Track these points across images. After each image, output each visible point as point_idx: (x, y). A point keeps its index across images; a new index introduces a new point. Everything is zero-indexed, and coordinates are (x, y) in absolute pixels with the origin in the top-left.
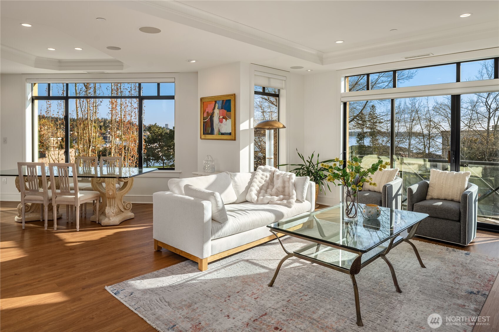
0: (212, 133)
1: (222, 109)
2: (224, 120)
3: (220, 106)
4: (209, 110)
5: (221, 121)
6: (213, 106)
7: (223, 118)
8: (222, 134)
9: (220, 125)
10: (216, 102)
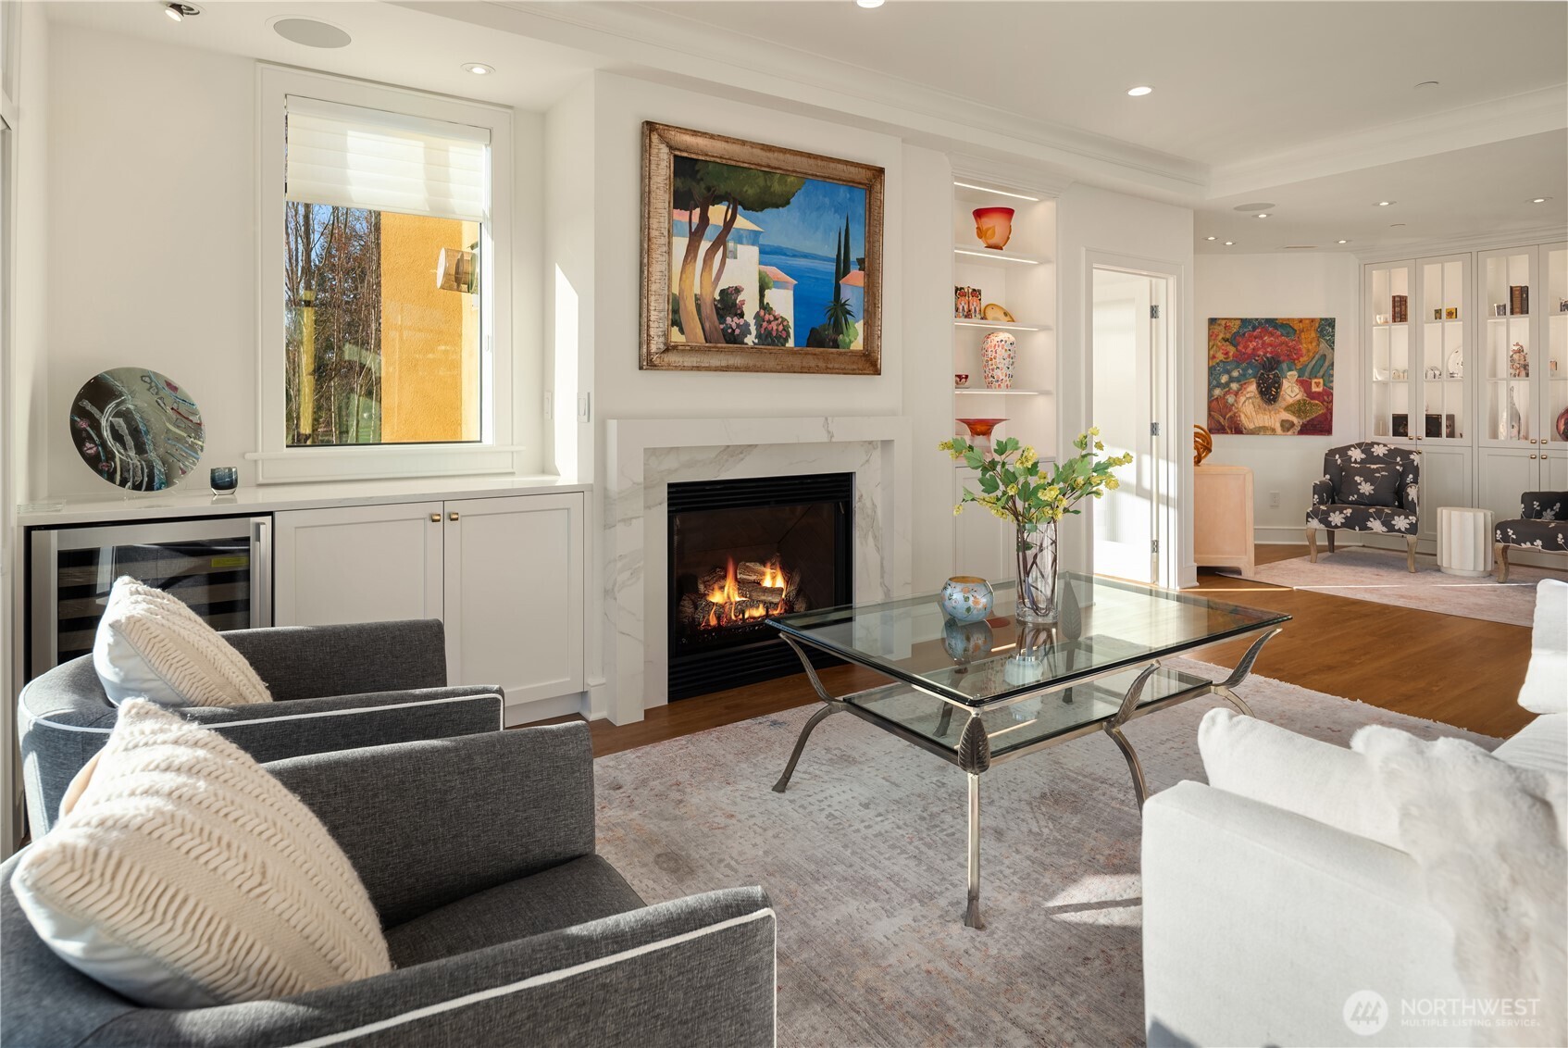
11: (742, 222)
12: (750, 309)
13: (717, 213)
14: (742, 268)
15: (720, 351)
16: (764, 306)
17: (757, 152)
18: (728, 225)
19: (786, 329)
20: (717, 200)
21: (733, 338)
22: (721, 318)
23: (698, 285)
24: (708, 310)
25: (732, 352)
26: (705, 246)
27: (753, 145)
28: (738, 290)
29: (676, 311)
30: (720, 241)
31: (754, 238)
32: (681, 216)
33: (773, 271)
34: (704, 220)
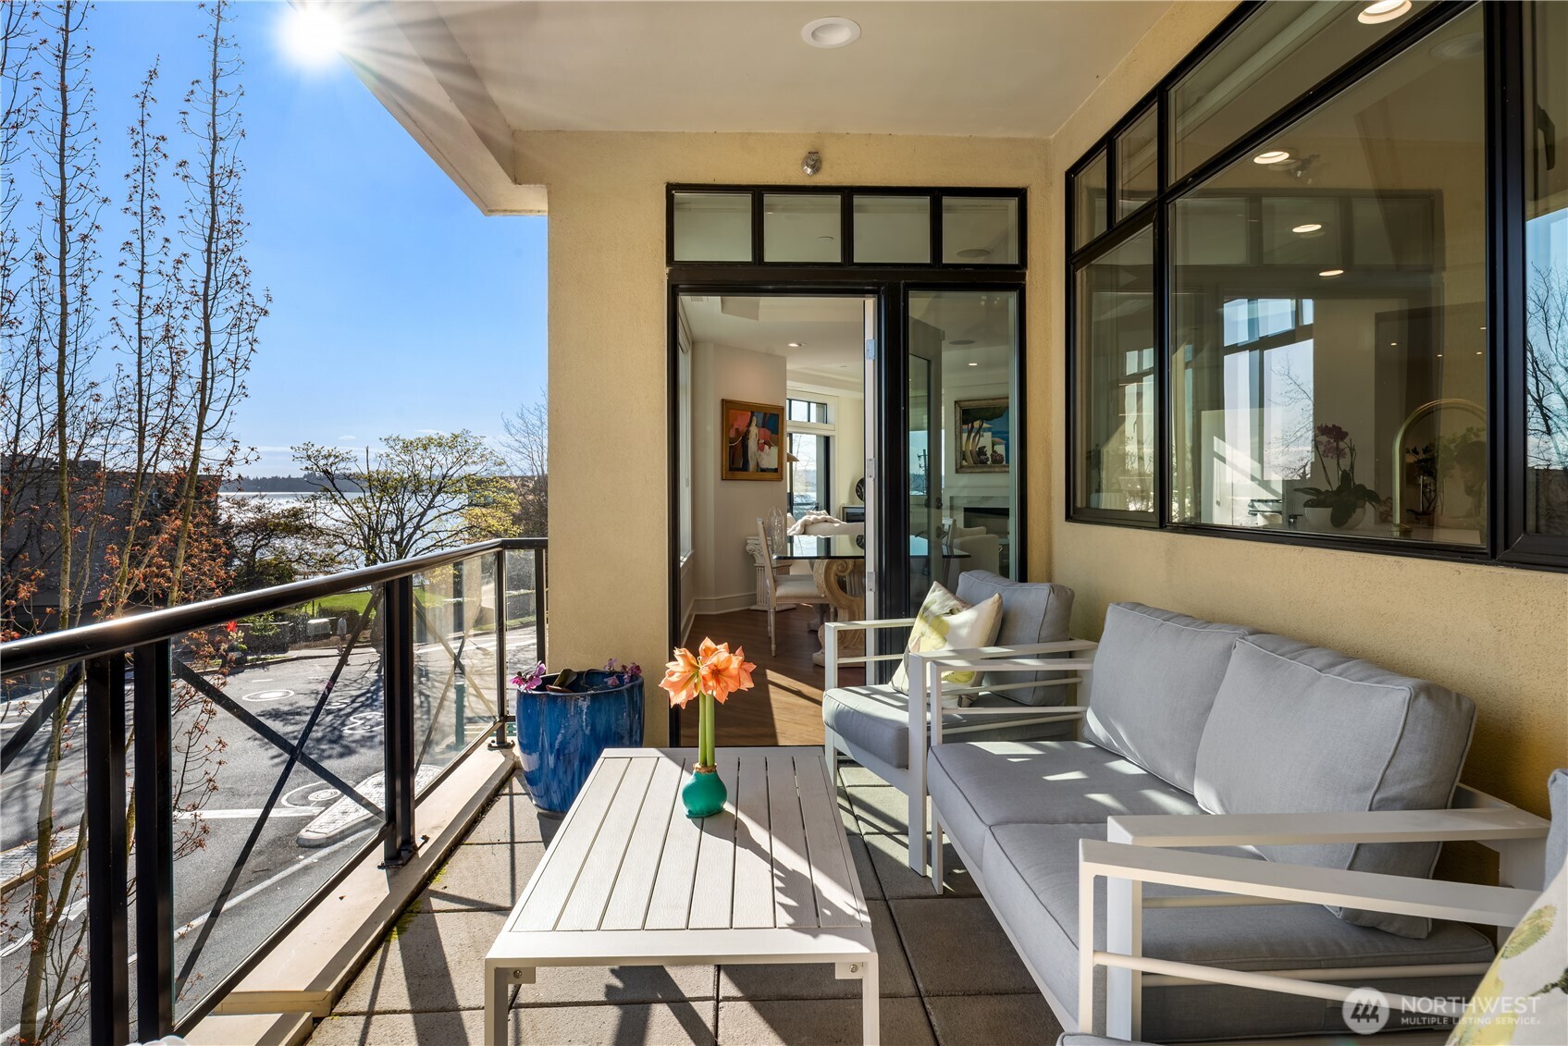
0: (745, 467)
1: (763, 427)
2: (766, 447)
3: (761, 421)
4: (740, 424)
5: (761, 448)
6: (748, 420)
7: (765, 443)
8: (763, 470)
9: (760, 455)
10: (753, 413)
11: (985, 425)
12: (989, 453)
13: (977, 424)
14: (986, 440)
15: (978, 467)
16: (994, 451)
17: (990, 401)
18: (981, 427)
19: (1002, 458)
20: (976, 420)
21: (984, 462)
22: (979, 457)
23: (970, 447)
24: (974, 454)
25: (982, 467)
26: (973, 434)
27: (989, 399)
28: (984, 447)
29: (964, 456)
30: (978, 432)
31: (989, 430)
32: (965, 427)
33: (997, 439)
34: (973, 426)
